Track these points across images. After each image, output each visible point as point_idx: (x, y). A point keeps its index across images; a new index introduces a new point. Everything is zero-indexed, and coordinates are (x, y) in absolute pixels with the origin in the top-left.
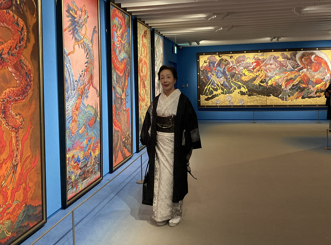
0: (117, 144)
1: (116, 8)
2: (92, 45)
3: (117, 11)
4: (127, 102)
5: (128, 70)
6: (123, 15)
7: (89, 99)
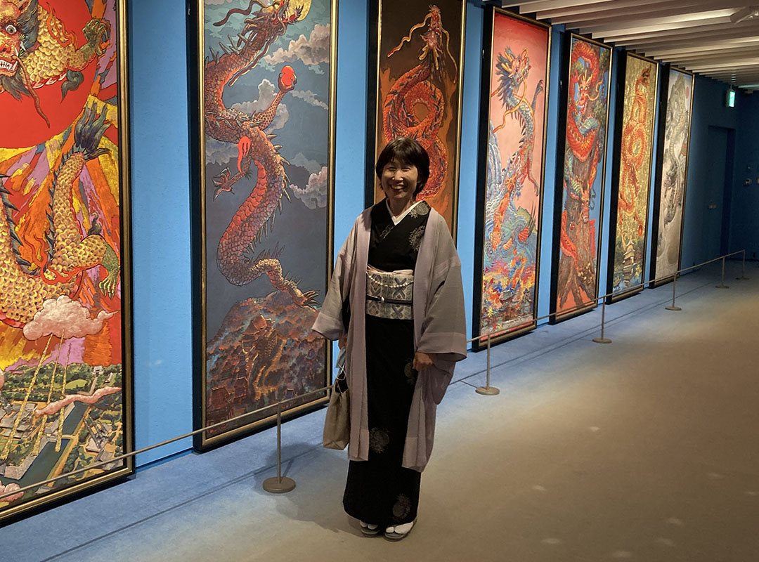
0: (567, 280)
1: (581, 42)
2: (534, 111)
3: (584, 45)
4: (592, 209)
5: (599, 150)
6: (595, 51)
7: (521, 198)
